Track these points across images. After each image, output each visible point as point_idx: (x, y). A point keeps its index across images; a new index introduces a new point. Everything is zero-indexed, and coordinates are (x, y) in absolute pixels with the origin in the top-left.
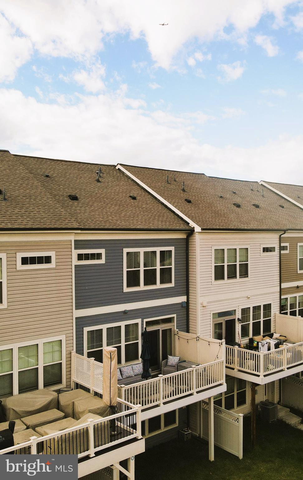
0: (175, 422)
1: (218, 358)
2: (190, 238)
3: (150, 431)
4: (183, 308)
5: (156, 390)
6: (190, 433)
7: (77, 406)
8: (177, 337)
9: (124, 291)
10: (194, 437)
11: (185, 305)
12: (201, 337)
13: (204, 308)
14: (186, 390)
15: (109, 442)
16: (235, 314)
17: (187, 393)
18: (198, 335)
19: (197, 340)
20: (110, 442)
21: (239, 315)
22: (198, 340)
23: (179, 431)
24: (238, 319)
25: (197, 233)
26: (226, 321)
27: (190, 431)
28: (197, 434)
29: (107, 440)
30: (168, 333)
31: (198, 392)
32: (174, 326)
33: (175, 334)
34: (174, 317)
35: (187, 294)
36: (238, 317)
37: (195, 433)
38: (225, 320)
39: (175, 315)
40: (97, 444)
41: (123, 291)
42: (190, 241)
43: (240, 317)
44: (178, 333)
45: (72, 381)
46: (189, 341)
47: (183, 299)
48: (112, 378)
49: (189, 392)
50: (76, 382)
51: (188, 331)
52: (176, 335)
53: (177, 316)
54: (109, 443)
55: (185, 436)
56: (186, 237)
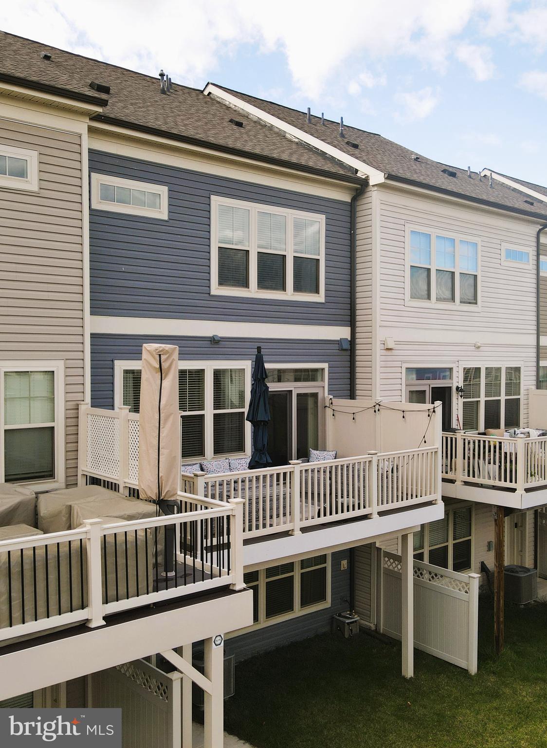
0: (323, 598)
1: (425, 442)
2: (359, 203)
3: (270, 613)
4: (344, 353)
5: (284, 507)
6: (356, 621)
7: (77, 513)
8: (329, 412)
9: (213, 293)
10: (365, 632)
11: (347, 346)
12: (385, 401)
13: (389, 353)
14: (354, 506)
15: (150, 588)
16: (451, 378)
17: (357, 513)
18: (379, 399)
19: (375, 411)
20: (153, 592)
21: (457, 380)
22: (379, 410)
23: (333, 618)
24: (457, 388)
25: (376, 188)
26: (432, 388)
27: (357, 618)
28: (372, 625)
29: (142, 585)
30: (310, 402)
31: (381, 514)
32: (322, 388)
33: (326, 406)
34: (323, 369)
35: (352, 323)
36: (457, 384)
37: (367, 623)
38: (431, 386)
39: (325, 366)
40: (112, 592)
41: (210, 290)
42: (358, 209)
43: (461, 384)
44: (332, 403)
45: (80, 473)
46: (357, 416)
47: (341, 333)
48: (165, 424)
49: (362, 512)
50: (89, 474)
51: (352, 396)
52: (327, 408)
53: (329, 367)
54: (150, 595)
55: (347, 626)
56: (350, 201)
